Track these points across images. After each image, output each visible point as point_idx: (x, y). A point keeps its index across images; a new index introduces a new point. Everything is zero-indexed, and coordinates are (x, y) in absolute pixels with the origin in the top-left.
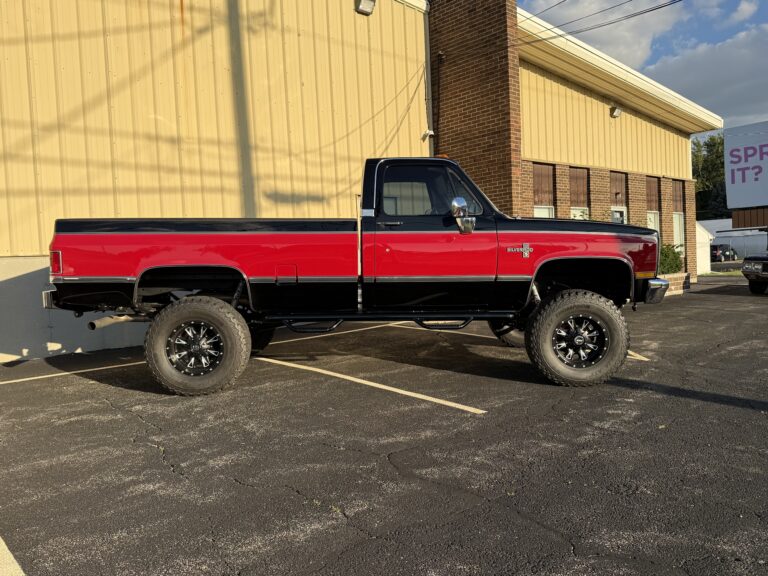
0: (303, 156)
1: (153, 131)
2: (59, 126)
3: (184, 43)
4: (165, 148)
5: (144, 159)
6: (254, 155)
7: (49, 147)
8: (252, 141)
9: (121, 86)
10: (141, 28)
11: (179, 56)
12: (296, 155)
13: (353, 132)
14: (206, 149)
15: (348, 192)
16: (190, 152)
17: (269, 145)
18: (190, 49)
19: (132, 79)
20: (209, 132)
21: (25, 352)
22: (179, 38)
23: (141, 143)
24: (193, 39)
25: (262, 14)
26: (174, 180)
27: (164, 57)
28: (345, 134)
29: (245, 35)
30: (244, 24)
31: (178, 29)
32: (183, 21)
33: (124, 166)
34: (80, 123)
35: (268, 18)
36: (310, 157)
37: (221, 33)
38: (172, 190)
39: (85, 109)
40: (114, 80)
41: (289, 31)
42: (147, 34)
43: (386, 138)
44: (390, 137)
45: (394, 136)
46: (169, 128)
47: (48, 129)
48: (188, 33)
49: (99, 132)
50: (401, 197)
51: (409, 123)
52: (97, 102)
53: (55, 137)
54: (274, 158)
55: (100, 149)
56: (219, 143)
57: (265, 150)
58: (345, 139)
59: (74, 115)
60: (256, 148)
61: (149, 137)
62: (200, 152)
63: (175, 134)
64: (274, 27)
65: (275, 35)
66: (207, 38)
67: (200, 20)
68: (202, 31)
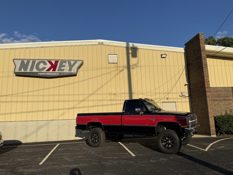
0: (146, 94)
1: (110, 93)
2: (93, 94)
3: (118, 74)
4: (113, 96)
5: (108, 99)
6: (133, 95)
7: (91, 98)
8: (133, 92)
9: (104, 85)
10: (109, 73)
11: (116, 77)
12: (144, 94)
13: (161, 86)
14: (122, 95)
15: (159, 101)
16: (118, 96)
17: (137, 92)
18: (119, 75)
19: (107, 83)
20: (122, 91)
21: (84, 137)
22: (116, 73)
23: (108, 95)
24: (119, 73)
25: (135, 64)
26: (115, 102)
27: (113, 77)
28: (158, 87)
29: (131, 70)
30: (131, 67)
31: (116, 71)
32: (117, 70)
33: (105, 100)
34: (96, 93)
35: (137, 65)
36: (148, 94)
37: (126, 70)
38: (114, 104)
39: (98, 90)
40: (103, 84)
41: (142, 66)
42: (110, 74)
43: (172, 87)
44: (173, 86)
45: (174, 86)
46: (114, 92)
47: (91, 95)
48: (118, 72)
49: (100, 94)
50: (178, 102)
51: (180, 82)
52: (100, 88)
53: (92, 96)
54: (138, 95)
55: (100, 97)
56: (125, 93)
57: (136, 94)
58: (158, 89)
59: (95, 91)
60: (133, 93)
61: (110, 94)
62: (120, 96)
63: (115, 93)
64: (138, 66)
65: (139, 68)
66: (123, 72)
67: (121, 69)
68: (121, 71)
